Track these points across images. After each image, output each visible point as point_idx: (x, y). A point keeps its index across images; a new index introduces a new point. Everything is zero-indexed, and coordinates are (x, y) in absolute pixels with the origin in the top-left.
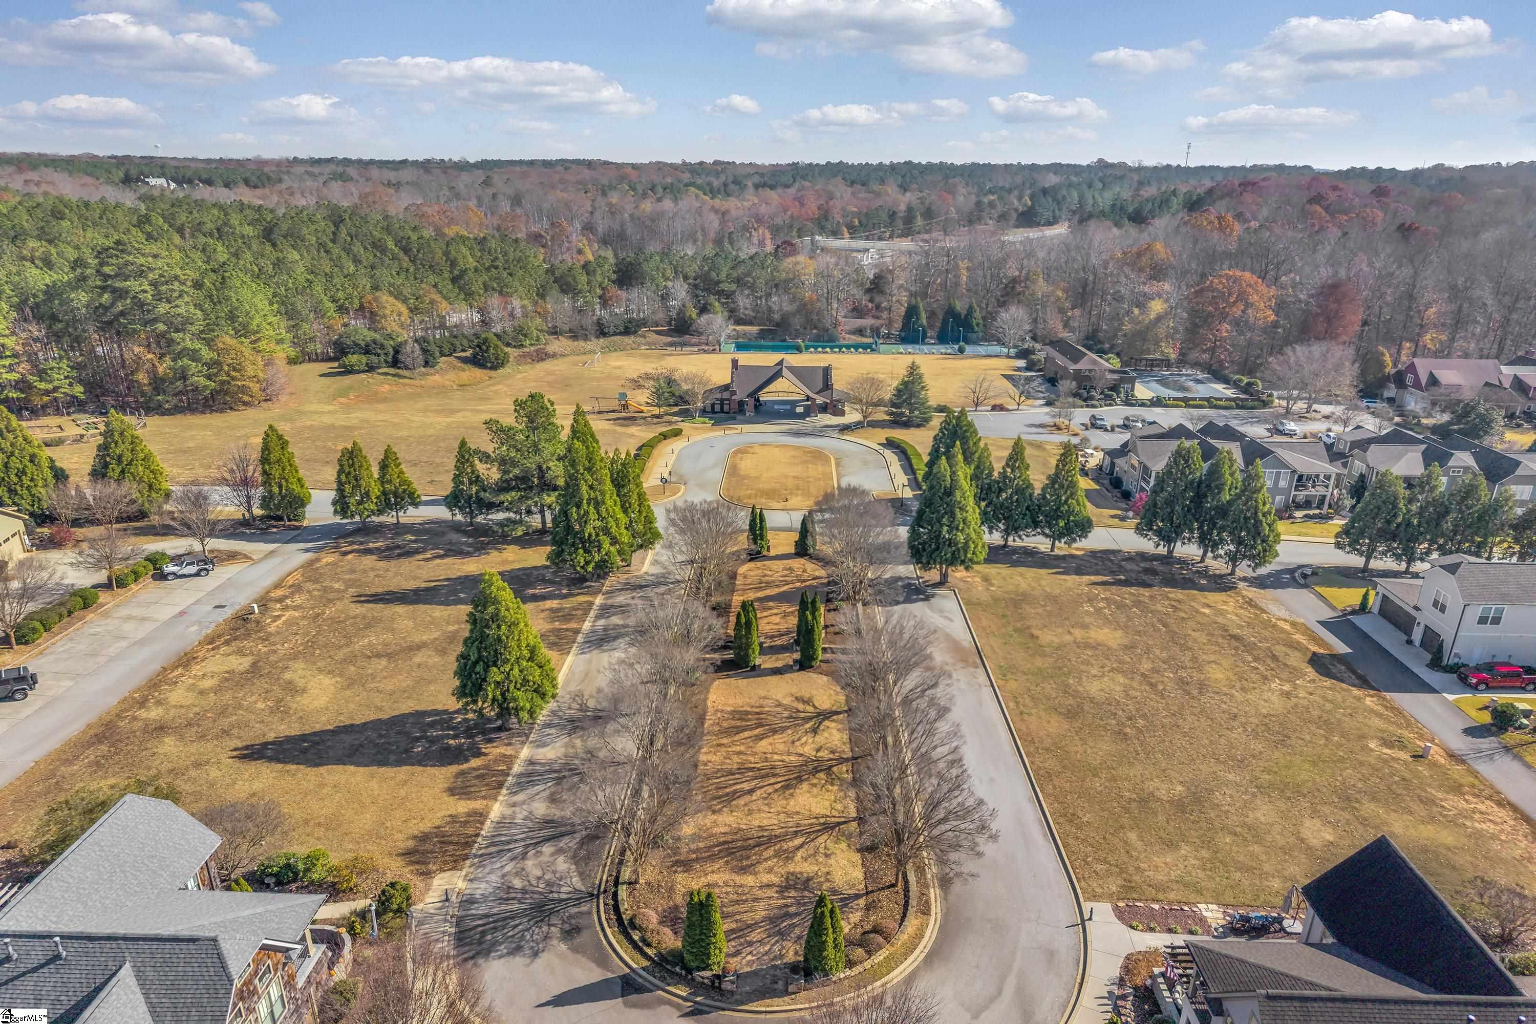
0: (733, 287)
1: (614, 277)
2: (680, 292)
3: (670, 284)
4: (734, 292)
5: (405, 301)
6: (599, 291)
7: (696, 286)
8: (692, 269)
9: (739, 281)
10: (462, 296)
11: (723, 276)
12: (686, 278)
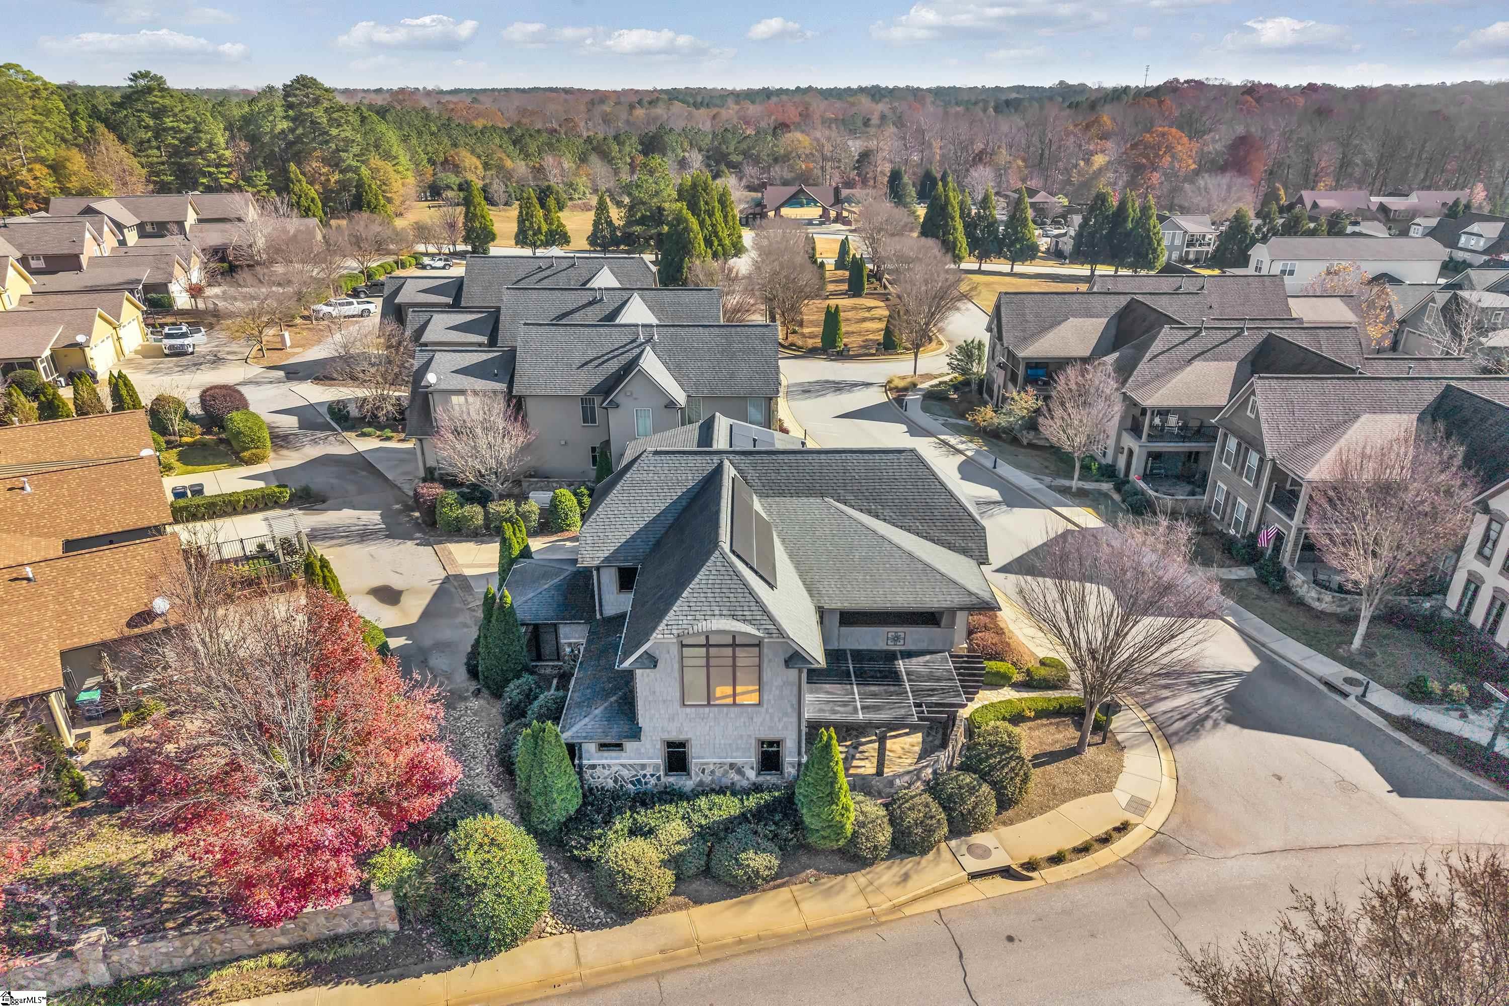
0: (740, 158)
1: (640, 147)
2: (696, 159)
3: (687, 154)
4: (741, 163)
5: (479, 157)
6: (629, 161)
7: (708, 158)
8: (706, 142)
9: (745, 153)
10: (522, 156)
11: (732, 148)
12: (700, 150)
